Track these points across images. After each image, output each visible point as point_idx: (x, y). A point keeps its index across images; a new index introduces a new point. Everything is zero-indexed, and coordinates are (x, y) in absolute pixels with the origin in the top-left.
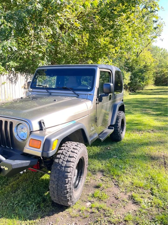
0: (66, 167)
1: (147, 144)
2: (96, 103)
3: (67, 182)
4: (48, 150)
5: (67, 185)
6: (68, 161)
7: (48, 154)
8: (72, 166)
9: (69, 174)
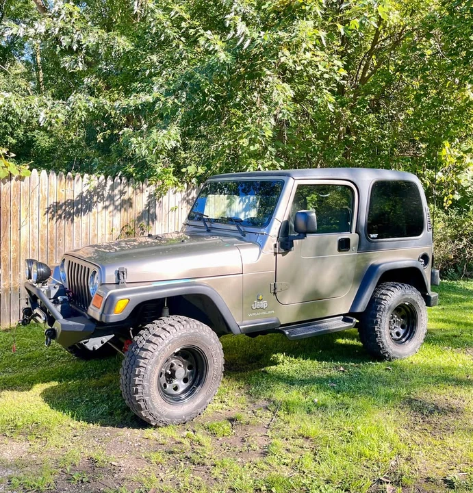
0: (143, 349)
1: (458, 382)
2: (276, 254)
3: (136, 373)
4: (109, 312)
5: (137, 378)
6: (148, 341)
7: (107, 318)
8: (152, 350)
9: (142, 361)
